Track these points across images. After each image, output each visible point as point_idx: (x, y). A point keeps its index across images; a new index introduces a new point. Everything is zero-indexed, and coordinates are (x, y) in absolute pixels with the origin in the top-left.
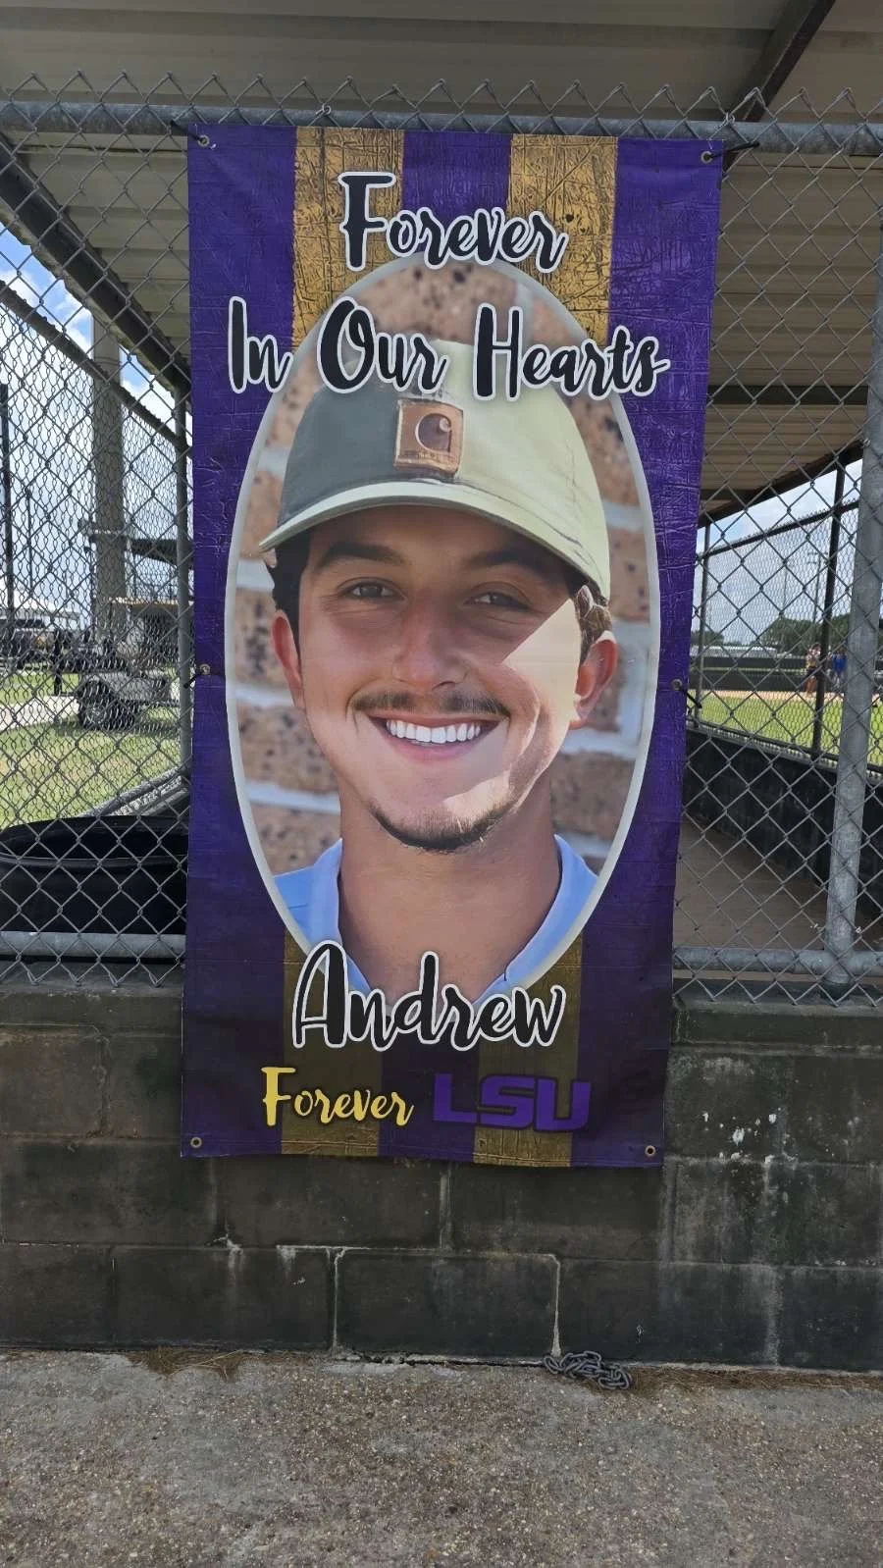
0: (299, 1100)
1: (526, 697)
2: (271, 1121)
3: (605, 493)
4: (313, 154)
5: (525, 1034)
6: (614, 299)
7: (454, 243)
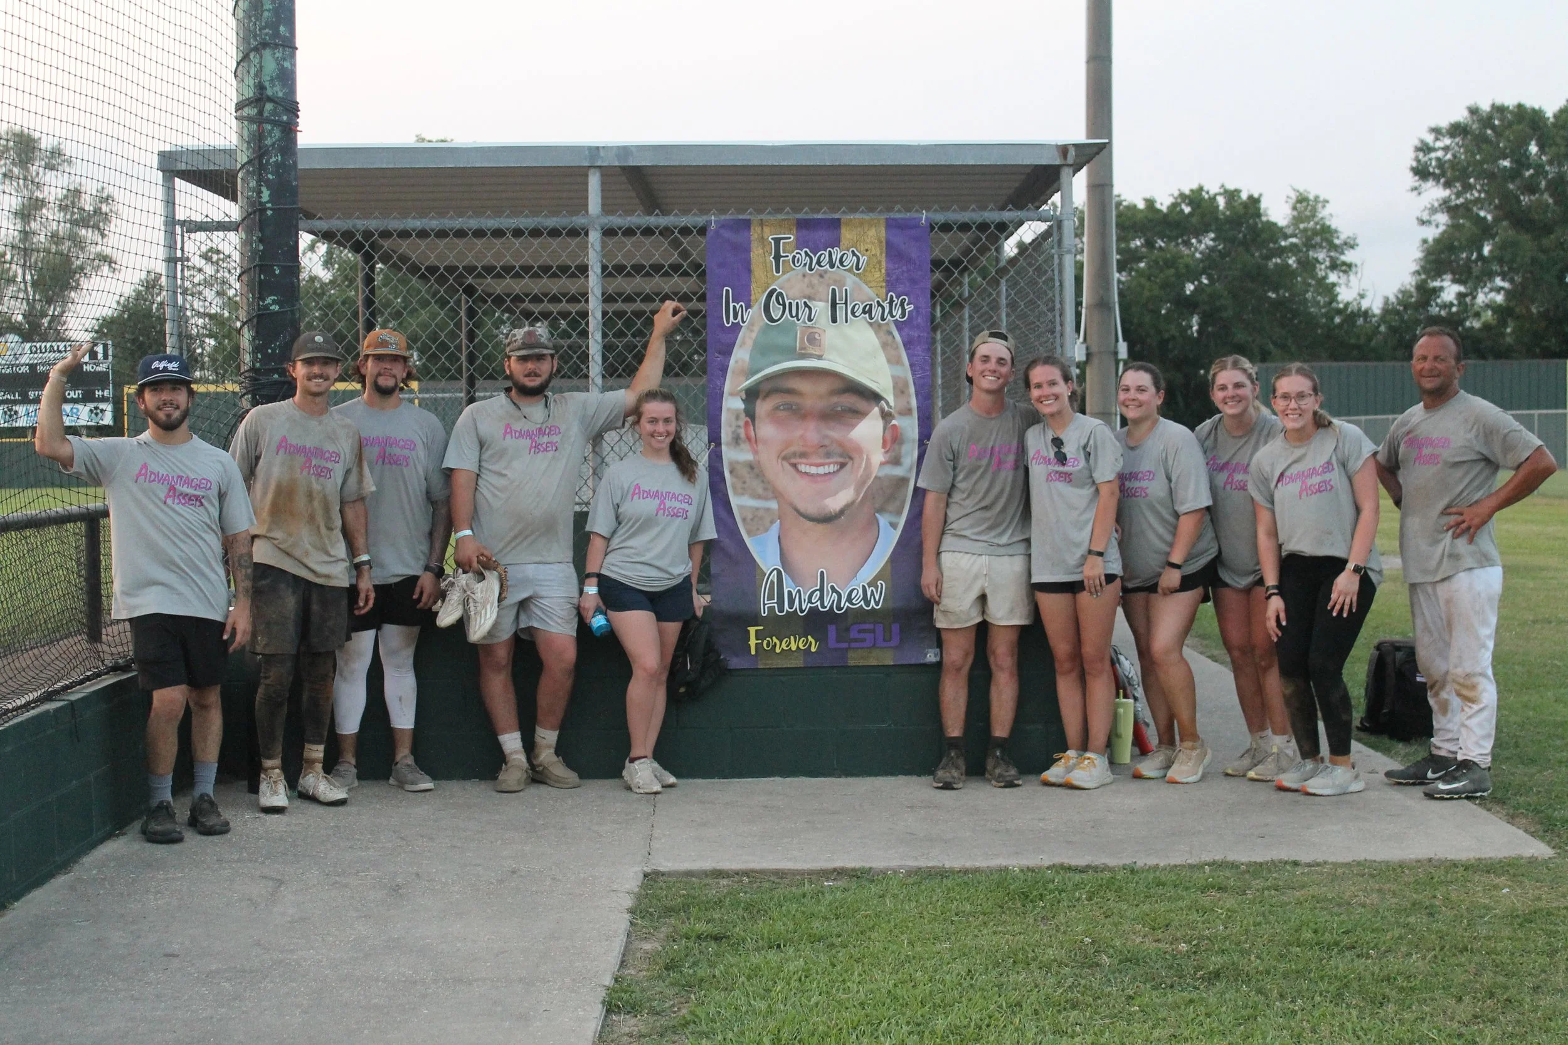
0: (765, 642)
1: (859, 450)
2: (753, 652)
3: (889, 361)
4: (758, 229)
5: (868, 603)
6: (887, 282)
7: (819, 263)
